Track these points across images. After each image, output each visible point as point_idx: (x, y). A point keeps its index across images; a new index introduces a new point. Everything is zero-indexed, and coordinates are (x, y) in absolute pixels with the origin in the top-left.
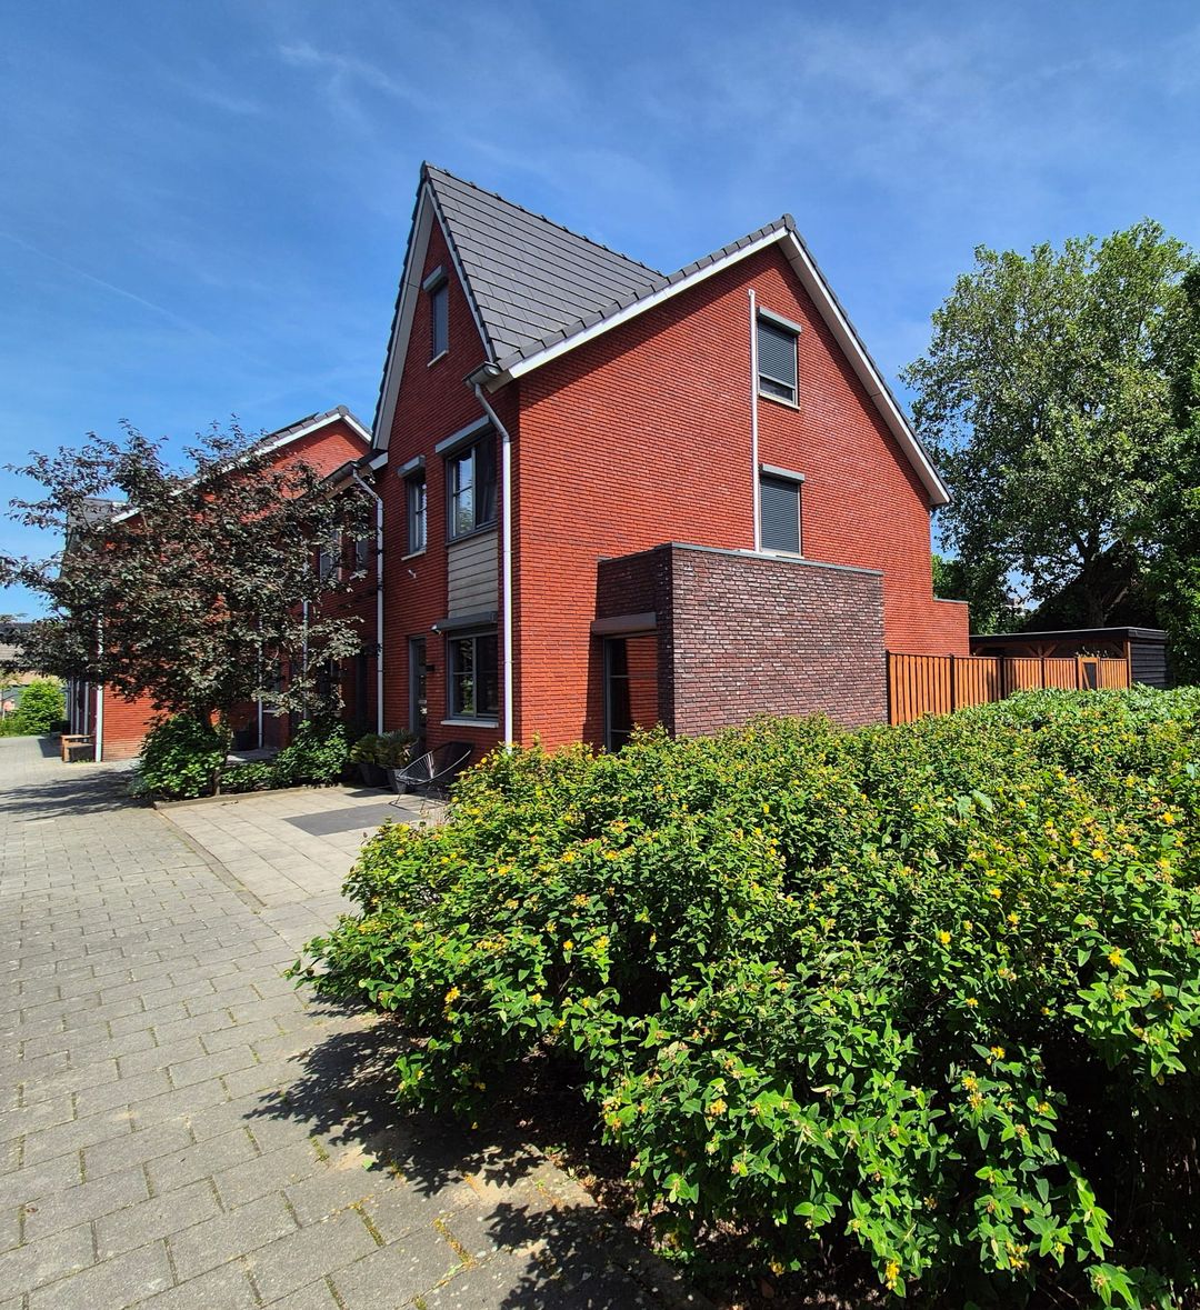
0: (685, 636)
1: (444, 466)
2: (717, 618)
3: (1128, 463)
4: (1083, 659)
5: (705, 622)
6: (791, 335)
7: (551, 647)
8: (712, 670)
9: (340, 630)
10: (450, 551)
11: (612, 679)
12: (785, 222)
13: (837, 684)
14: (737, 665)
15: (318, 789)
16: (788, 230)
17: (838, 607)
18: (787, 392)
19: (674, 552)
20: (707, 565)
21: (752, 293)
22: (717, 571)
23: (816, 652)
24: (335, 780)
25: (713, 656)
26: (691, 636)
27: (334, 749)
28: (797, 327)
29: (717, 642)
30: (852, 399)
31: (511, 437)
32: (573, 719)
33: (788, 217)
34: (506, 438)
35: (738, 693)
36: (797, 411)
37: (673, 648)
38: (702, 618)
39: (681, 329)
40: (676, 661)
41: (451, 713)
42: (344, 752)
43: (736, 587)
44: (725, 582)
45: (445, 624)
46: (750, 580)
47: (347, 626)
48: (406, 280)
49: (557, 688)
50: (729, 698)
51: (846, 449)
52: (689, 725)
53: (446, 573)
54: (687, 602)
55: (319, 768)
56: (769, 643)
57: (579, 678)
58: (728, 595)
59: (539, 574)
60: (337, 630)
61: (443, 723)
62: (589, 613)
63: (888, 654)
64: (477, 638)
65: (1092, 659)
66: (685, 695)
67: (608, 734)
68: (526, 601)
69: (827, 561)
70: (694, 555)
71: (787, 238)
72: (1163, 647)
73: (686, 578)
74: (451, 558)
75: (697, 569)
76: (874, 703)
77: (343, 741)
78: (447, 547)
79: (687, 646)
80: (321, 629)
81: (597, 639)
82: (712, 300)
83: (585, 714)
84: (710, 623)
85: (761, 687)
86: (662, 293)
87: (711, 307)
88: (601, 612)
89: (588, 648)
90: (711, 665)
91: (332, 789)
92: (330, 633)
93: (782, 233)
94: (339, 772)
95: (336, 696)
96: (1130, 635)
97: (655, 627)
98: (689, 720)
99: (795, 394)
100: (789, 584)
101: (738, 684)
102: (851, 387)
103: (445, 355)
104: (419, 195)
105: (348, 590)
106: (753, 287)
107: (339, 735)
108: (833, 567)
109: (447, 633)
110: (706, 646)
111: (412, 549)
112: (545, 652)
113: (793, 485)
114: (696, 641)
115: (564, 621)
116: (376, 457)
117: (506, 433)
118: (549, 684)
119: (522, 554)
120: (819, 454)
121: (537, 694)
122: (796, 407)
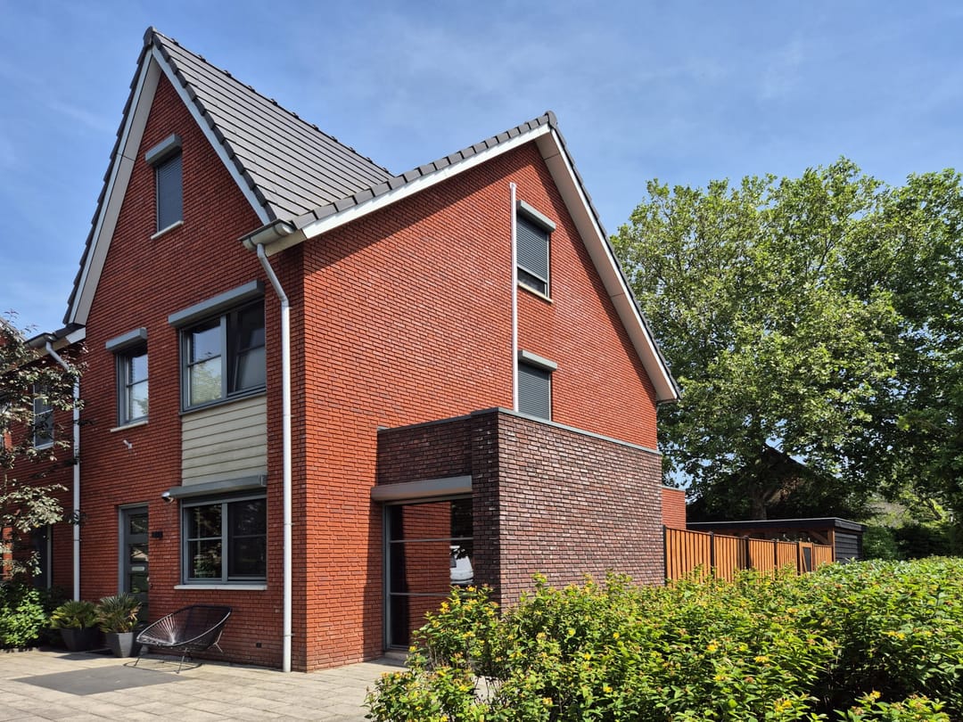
0: (509, 499)
1: (178, 337)
2: (534, 484)
3: (825, 375)
4: (802, 544)
5: (525, 487)
6: (544, 231)
7: (335, 511)
8: (530, 533)
9: (40, 497)
10: (184, 420)
11: (392, 545)
12: (548, 119)
13: (627, 553)
14: (551, 530)
15: (10, 653)
16: (551, 127)
17: (628, 482)
18: (540, 285)
19: (500, 416)
20: (527, 432)
21: (514, 187)
22: (534, 439)
23: (611, 522)
24: (30, 645)
25: (531, 520)
26: (514, 500)
27: (29, 615)
28: (552, 224)
29: (535, 507)
30: (595, 296)
31: (290, 302)
32: (355, 582)
33: (550, 115)
34: (286, 303)
35: (551, 557)
36: (549, 303)
37: (498, 510)
38: (522, 482)
39: (450, 213)
40: (501, 522)
41: (186, 578)
42: (41, 617)
43: (549, 456)
44: (541, 450)
45: (180, 491)
46: (561, 449)
47: (47, 494)
48: (120, 151)
49: (340, 551)
50: (544, 561)
51: (589, 343)
52: (512, 586)
53: (180, 442)
54: (511, 466)
55: (11, 632)
56: (575, 511)
57: (359, 542)
58: (543, 463)
59: (323, 438)
60: (36, 498)
61: (177, 587)
62: (369, 479)
63: (665, 528)
64: (229, 504)
65: (809, 545)
66: (509, 557)
67: (388, 595)
68: (311, 464)
69: (620, 438)
70: (515, 421)
71: (548, 136)
72: (856, 537)
73: (509, 443)
74: (185, 427)
75: (518, 435)
76: (654, 572)
77: (38, 607)
78: (181, 417)
79: (511, 509)
80: (19, 497)
81: (377, 505)
82: (478, 189)
83: (365, 577)
84: (528, 488)
85: (569, 552)
86: (442, 172)
87: (477, 195)
88: (381, 479)
89: (368, 513)
90: (530, 529)
91: (26, 654)
92: (28, 501)
93: (544, 129)
94: (35, 637)
95: (33, 563)
96: (837, 525)
97: (471, 490)
98: (512, 581)
99: (547, 288)
100: (590, 456)
101: (552, 548)
102: (594, 286)
103: (180, 226)
104: (141, 62)
105: (52, 458)
106: (513, 181)
107: (32, 602)
108: (624, 443)
109: (181, 500)
110: (526, 510)
111: (121, 422)
112: (328, 515)
113: (545, 372)
114: (518, 505)
115: (347, 485)
116: (73, 331)
117: (285, 298)
118: (332, 546)
119: (307, 418)
120: (568, 345)
121: (321, 555)
122: (548, 299)
